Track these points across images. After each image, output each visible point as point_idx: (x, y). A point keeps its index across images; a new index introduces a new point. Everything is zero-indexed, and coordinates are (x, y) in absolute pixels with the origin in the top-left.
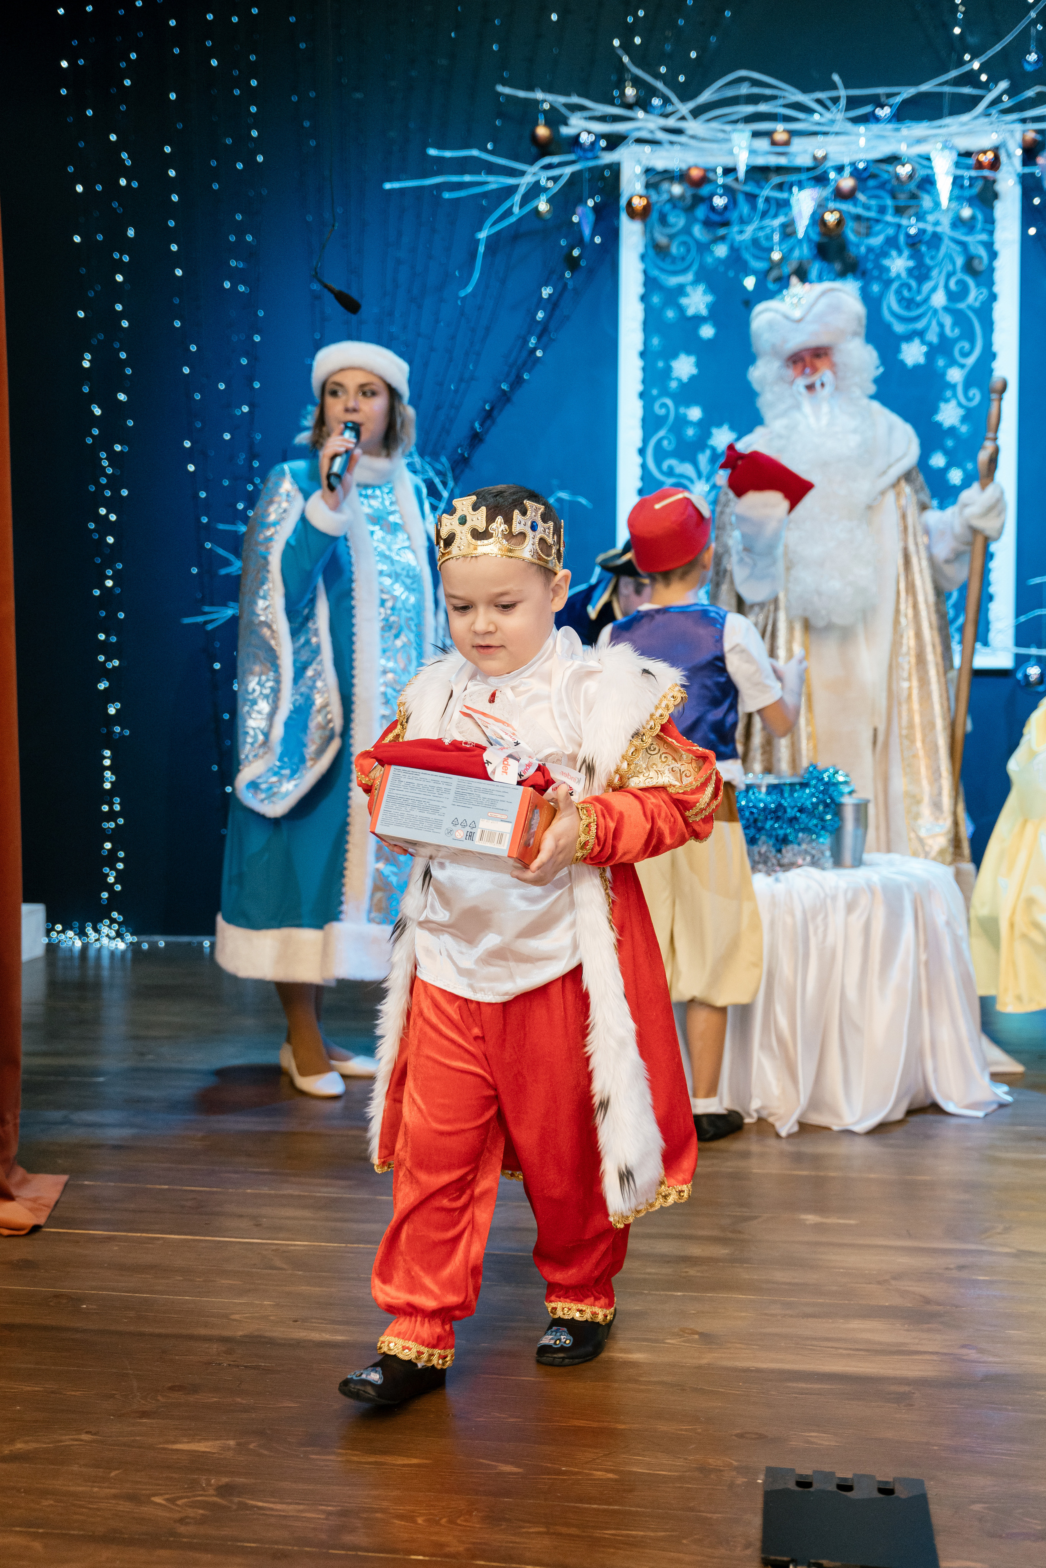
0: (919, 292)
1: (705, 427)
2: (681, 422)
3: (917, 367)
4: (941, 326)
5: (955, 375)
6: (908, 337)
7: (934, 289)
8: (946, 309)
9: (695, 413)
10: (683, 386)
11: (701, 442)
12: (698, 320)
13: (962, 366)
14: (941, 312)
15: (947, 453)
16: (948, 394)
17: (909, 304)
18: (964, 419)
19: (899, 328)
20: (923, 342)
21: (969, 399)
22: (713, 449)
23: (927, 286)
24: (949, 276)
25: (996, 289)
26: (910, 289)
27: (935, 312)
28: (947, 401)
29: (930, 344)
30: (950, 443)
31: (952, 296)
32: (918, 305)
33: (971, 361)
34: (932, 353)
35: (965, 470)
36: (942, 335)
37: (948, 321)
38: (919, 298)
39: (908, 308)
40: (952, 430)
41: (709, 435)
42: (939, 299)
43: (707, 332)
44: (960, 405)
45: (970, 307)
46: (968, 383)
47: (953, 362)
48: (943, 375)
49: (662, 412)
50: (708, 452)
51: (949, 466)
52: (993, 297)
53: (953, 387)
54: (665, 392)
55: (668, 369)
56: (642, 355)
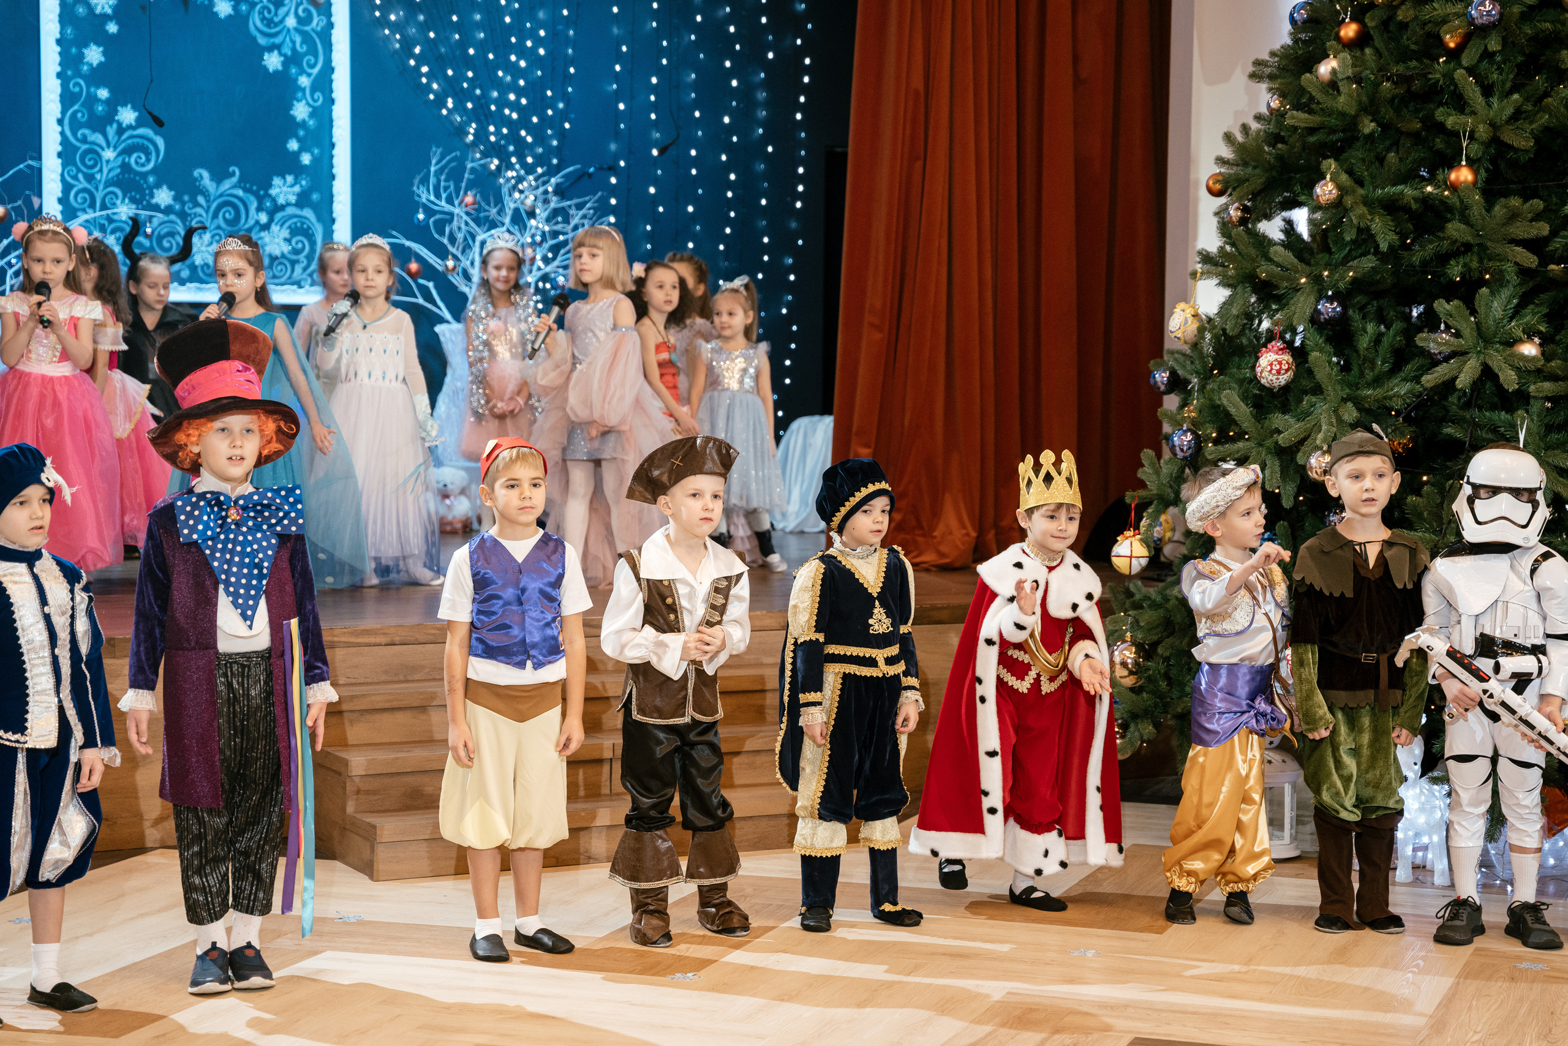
0: (276, 14)
1: (113, 105)
2: (93, 100)
3: (276, 72)
4: (294, 43)
5: (304, 81)
6: (271, 49)
7: (287, 14)
8: (296, 29)
9: (103, 93)
10: (93, 70)
11: (110, 117)
12: (105, 18)
13: (309, 75)
14: (293, 32)
15: (299, 140)
16: (300, 95)
17: (269, 23)
18: (312, 115)
19: (262, 41)
20: (280, 54)
21: (315, 101)
22: (120, 124)
23: (282, 11)
24: (298, 5)
25: (333, 19)
26: (269, 12)
27: (289, 30)
28: (298, 101)
29: (285, 56)
30: (301, 133)
31: (301, 21)
32: (276, 25)
33: (315, 71)
34: (287, 62)
35: (312, 154)
36: (294, 49)
37: (298, 39)
38: (276, 20)
39: (268, 26)
40: (304, 121)
41: (116, 112)
42: (291, 22)
43: (112, 28)
44: (308, 104)
45: (313, 30)
46: (314, 88)
47: (302, 72)
48: (296, 80)
49: (77, 89)
50: (115, 126)
51: (302, 149)
52: (331, 25)
53: (303, 90)
54: (78, 73)
55: (81, 56)
56: (59, 42)
